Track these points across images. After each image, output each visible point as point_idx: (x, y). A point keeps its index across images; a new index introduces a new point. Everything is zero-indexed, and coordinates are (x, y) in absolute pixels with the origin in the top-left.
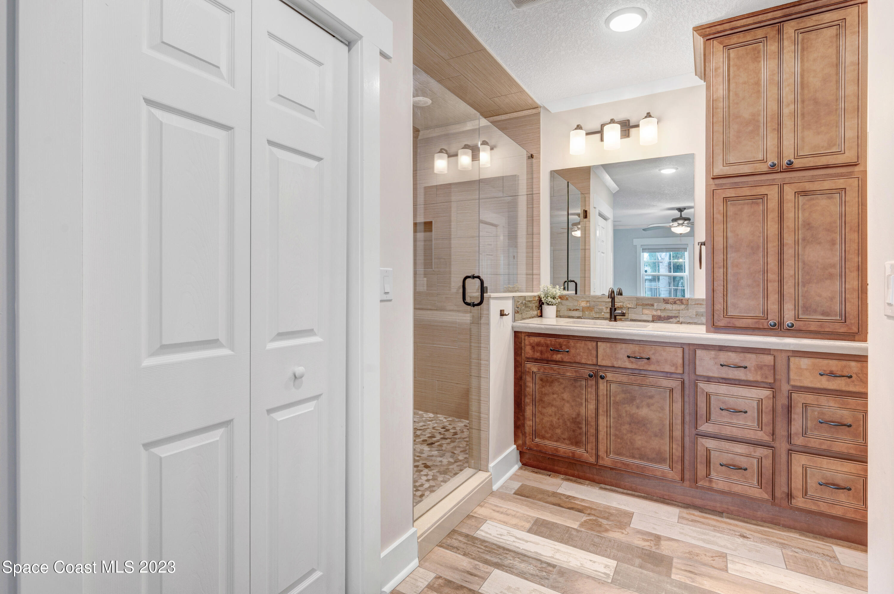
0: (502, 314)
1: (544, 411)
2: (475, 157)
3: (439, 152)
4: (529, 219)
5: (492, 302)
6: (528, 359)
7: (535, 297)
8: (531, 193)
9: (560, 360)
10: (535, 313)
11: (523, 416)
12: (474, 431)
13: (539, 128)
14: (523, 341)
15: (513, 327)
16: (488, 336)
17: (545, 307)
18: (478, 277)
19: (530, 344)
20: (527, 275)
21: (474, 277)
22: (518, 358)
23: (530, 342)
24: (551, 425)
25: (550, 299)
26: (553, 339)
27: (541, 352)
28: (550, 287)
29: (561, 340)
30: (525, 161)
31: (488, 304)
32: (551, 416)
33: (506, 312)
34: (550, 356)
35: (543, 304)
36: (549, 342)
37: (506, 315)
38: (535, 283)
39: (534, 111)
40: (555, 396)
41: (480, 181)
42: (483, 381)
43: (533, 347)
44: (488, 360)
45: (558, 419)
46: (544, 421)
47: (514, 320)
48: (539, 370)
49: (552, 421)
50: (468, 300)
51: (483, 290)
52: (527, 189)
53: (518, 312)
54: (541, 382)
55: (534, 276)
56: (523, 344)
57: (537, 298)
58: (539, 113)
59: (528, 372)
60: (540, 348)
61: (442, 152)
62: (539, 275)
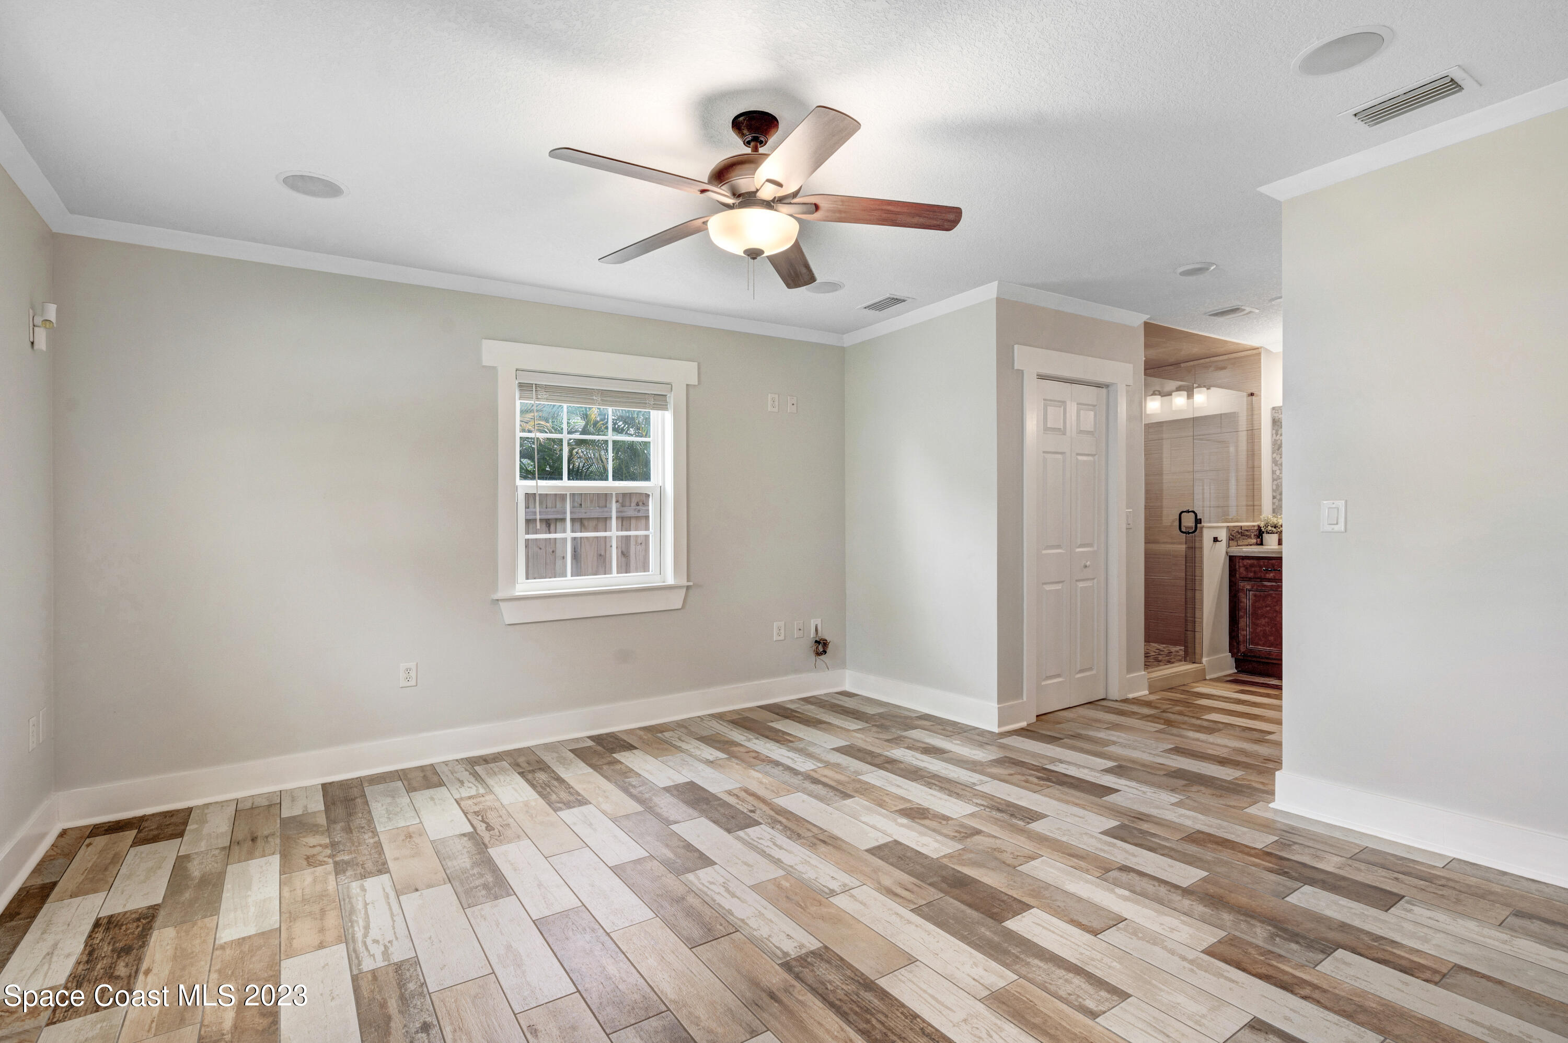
0: (1216, 540)
1: (1259, 622)
2: (1190, 396)
3: (1152, 395)
4: (1249, 453)
5: (1205, 532)
6: (1245, 579)
7: (1254, 526)
8: (1251, 428)
9: (1273, 577)
10: (1254, 541)
11: (1238, 627)
12: (1189, 632)
13: (1260, 367)
14: (1237, 564)
15: (1227, 553)
16: (1202, 557)
17: (1265, 535)
18: (1193, 512)
19: (1244, 566)
20: (1247, 506)
21: (1188, 512)
22: (1233, 579)
23: (1243, 564)
24: (1264, 633)
25: (1270, 528)
26: (1266, 561)
27: (1255, 572)
28: (1270, 516)
29: (1274, 561)
30: (1245, 399)
31: (1201, 532)
32: (1264, 625)
33: (1219, 539)
34: (1263, 575)
35: (1263, 532)
36: (1262, 563)
37: (1218, 541)
38: (1256, 514)
39: (1254, 352)
40: (1268, 609)
41: (1194, 420)
42: (1197, 593)
43: (1246, 569)
44: (1202, 576)
45: (1271, 628)
46: (1258, 631)
47: (1229, 546)
48: (1252, 587)
49: (1265, 630)
50: (1183, 529)
51: (1198, 521)
52: (1247, 425)
53: (1233, 540)
54: (1254, 598)
55: (1255, 507)
56: (1237, 567)
57: (1256, 528)
58: (1260, 354)
59: (1242, 589)
60: (1253, 569)
61: (1156, 395)
62: (1261, 506)
